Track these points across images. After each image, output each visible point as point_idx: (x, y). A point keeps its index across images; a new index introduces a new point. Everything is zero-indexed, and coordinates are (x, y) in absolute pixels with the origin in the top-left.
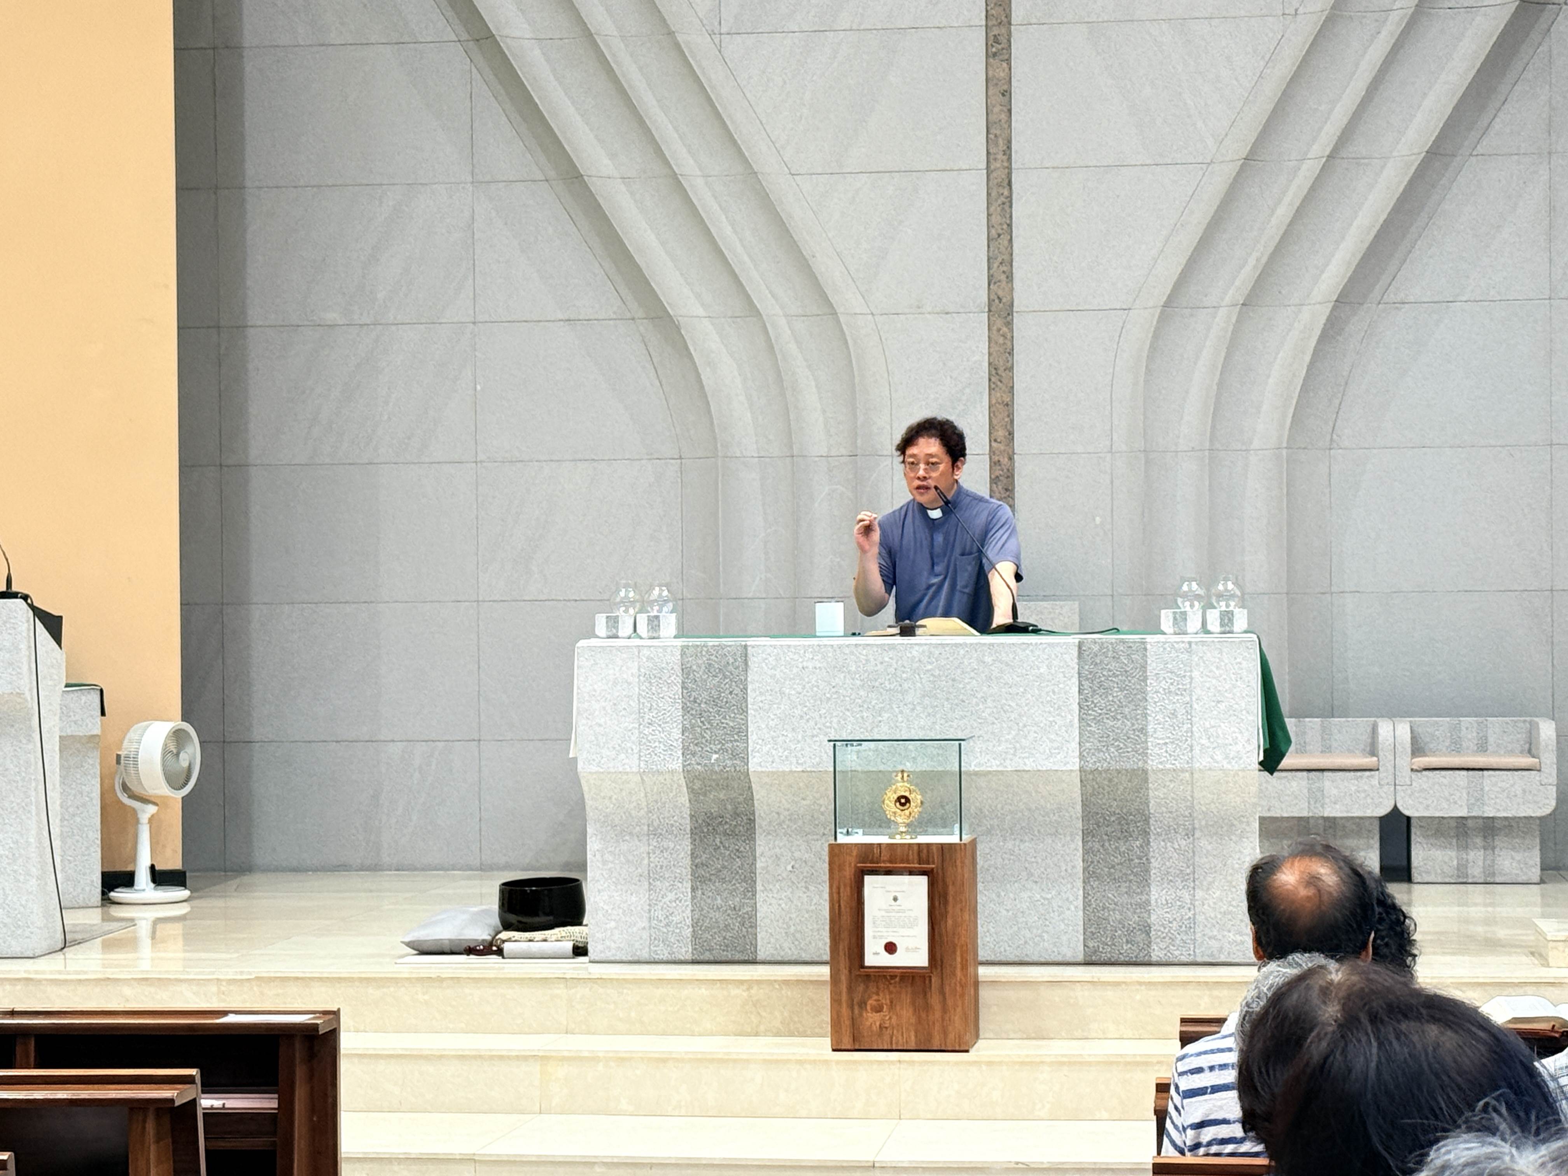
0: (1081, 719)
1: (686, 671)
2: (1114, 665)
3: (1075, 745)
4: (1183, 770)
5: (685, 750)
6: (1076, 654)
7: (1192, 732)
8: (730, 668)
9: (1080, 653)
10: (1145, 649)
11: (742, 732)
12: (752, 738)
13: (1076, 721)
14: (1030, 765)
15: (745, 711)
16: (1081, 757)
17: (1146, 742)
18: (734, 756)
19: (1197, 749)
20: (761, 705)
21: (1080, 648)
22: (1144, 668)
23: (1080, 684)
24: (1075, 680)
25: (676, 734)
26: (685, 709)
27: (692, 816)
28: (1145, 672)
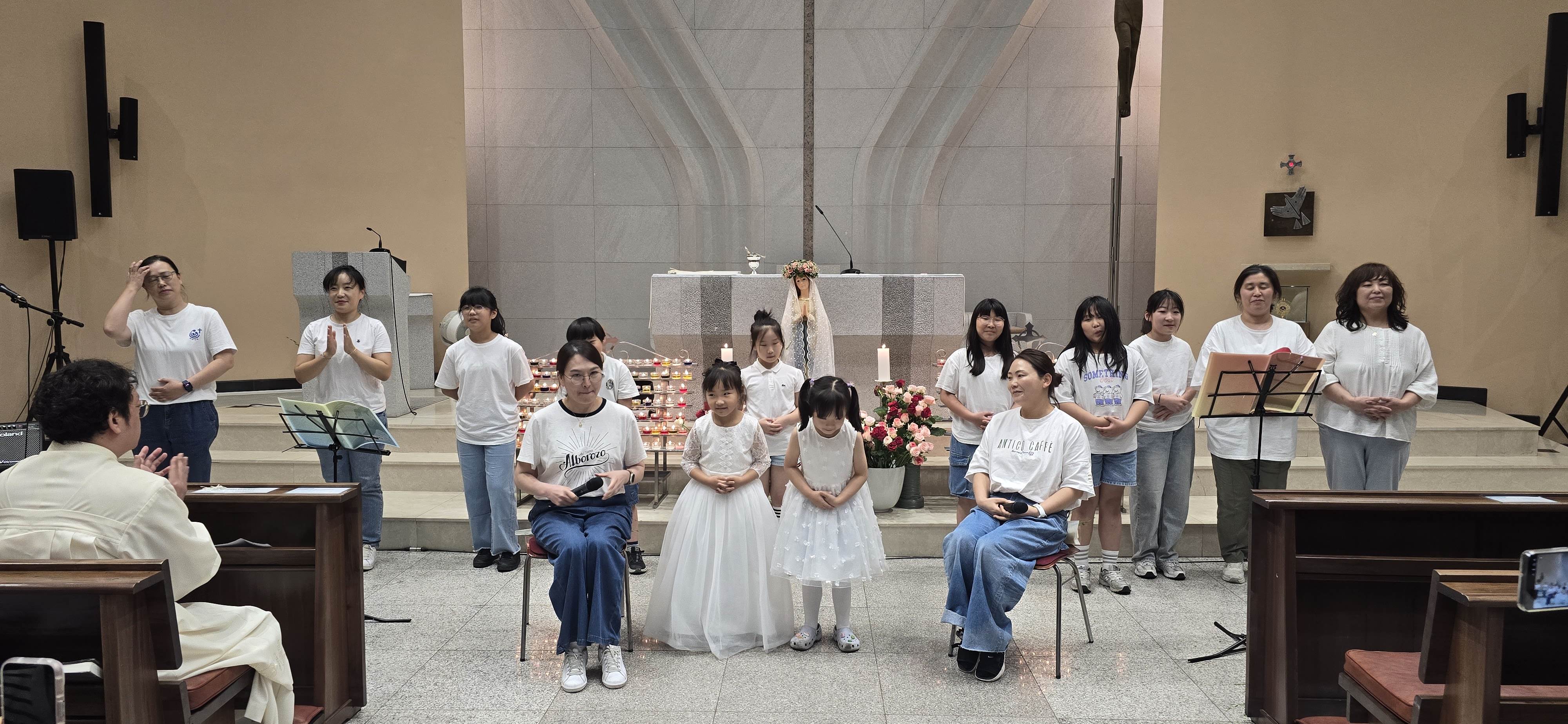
0: (883, 312)
1: (703, 289)
2: (899, 288)
3: (880, 323)
4: (929, 336)
5: (702, 325)
6: (882, 283)
7: (933, 318)
8: (723, 288)
9: (883, 282)
10: (914, 281)
11: (728, 317)
12: (734, 320)
13: (881, 313)
14: (860, 333)
15: (730, 308)
16: (883, 329)
17: (913, 322)
18: (725, 328)
19: (935, 326)
20: (737, 305)
21: (884, 280)
22: (912, 289)
23: (883, 297)
24: (881, 295)
25: (698, 318)
26: (703, 307)
27: (704, 355)
28: (913, 291)
